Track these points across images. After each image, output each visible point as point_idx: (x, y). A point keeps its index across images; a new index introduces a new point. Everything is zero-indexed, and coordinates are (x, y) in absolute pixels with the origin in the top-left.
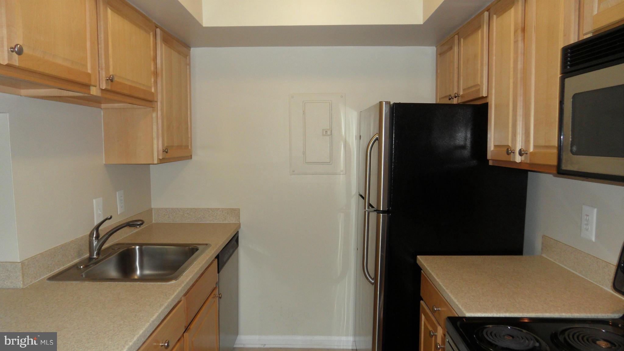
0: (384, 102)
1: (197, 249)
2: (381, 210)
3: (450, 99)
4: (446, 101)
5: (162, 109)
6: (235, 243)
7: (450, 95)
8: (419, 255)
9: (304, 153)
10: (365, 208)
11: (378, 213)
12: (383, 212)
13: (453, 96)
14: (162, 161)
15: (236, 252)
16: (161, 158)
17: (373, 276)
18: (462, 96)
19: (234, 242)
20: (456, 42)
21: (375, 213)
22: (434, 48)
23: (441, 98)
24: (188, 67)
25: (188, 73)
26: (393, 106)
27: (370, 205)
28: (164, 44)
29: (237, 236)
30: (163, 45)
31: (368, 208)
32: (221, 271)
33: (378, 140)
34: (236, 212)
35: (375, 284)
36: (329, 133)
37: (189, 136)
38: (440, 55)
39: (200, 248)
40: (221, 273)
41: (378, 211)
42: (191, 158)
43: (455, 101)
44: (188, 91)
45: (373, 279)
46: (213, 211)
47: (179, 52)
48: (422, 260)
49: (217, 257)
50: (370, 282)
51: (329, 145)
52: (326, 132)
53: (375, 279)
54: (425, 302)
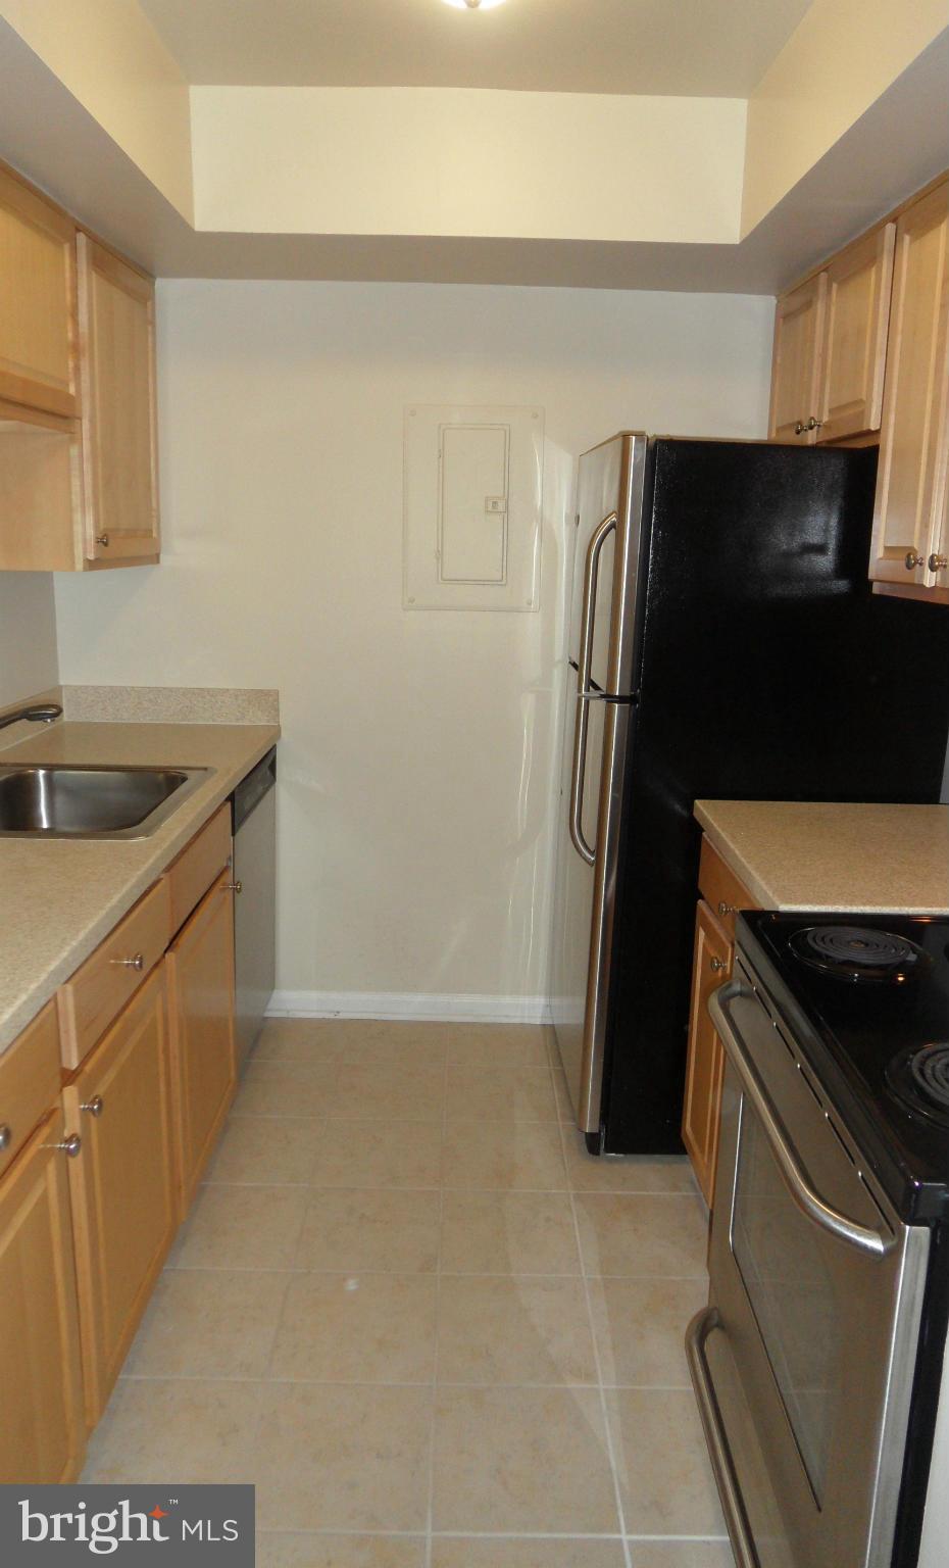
0: (634, 438)
1: (184, 779)
2: (617, 694)
3: (798, 432)
4: (790, 438)
5: (92, 438)
6: (268, 773)
7: (800, 423)
8: (698, 798)
9: (440, 555)
10: (579, 691)
11: (608, 701)
12: (621, 699)
13: (806, 424)
14: (92, 565)
15: (269, 794)
16: (92, 558)
17: (592, 847)
18: (828, 426)
19: (265, 767)
20: (822, 289)
21: (602, 703)
22: (773, 300)
23: (779, 430)
24: (150, 328)
25: (150, 345)
26: (656, 444)
27: (592, 684)
28: (96, 272)
29: (271, 758)
30: (94, 275)
31: (587, 690)
32: (240, 831)
33: (617, 527)
34: (268, 699)
35: (597, 865)
36: (499, 507)
37: (154, 505)
38: (784, 318)
39: (192, 776)
40: (238, 835)
41: (609, 698)
42: (158, 562)
43: (811, 438)
44: (151, 390)
45: (592, 853)
46: (212, 696)
47: (129, 292)
48: (704, 809)
49: (231, 798)
50: (585, 859)
51: (500, 537)
52: (495, 503)
53: (598, 852)
54: (707, 903)
